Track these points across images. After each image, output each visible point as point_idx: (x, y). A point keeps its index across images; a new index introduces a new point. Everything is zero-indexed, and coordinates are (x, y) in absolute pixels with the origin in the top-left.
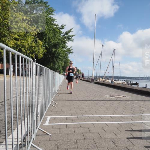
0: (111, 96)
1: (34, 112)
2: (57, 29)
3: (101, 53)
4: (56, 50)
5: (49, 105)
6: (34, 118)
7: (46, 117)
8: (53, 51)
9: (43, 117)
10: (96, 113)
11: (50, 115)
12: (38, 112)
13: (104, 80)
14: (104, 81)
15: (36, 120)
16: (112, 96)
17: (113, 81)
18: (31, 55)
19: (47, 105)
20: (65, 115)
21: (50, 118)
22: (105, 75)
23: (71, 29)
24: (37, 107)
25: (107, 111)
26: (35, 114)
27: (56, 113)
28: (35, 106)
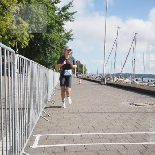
0: (131, 104)
1: (16, 128)
2: (49, 2)
3: (117, 39)
4: (48, 35)
5: (38, 118)
6: (16, 137)
7: (33, 135)
8: (43, 36)
9: (30, 136)
10: (109, 129)
11: (40, 133)
12: (23, 127)
13: (120, 79)
14: (120, 82)
15: (18, 140)
16: (133, 104)
17: (133, 81)
18: (10, 43)
19: (36, 118)
20: (63, 133)
21: (40, 137)
22: (122, 73)
23: (71, 3)
24: (20, 120)
25: (125, 127)
26: (17, 130)
27: (49, 130)
28: (18, 119)
